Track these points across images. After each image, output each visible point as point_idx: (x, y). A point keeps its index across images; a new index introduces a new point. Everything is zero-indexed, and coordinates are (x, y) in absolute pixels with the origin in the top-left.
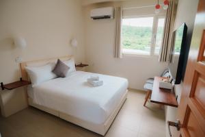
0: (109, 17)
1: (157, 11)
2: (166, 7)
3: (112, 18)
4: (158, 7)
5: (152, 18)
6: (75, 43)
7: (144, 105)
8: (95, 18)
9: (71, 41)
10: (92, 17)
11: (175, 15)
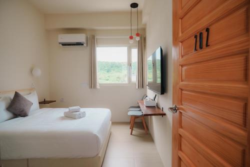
0: (83, 45)
1: (131, 41)
2: (138, 39)
3: (85, 45)
4: (131, 38)
5: (126, 48)
6: (38, 72)
7: (131, 134)
8: (64, 44)
9: (31, 71)
10: (60, 43)
11: (145, 46)
